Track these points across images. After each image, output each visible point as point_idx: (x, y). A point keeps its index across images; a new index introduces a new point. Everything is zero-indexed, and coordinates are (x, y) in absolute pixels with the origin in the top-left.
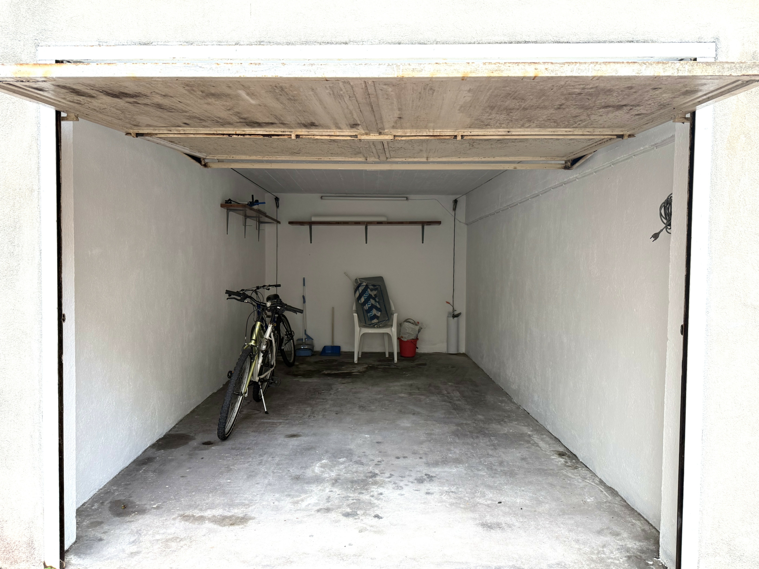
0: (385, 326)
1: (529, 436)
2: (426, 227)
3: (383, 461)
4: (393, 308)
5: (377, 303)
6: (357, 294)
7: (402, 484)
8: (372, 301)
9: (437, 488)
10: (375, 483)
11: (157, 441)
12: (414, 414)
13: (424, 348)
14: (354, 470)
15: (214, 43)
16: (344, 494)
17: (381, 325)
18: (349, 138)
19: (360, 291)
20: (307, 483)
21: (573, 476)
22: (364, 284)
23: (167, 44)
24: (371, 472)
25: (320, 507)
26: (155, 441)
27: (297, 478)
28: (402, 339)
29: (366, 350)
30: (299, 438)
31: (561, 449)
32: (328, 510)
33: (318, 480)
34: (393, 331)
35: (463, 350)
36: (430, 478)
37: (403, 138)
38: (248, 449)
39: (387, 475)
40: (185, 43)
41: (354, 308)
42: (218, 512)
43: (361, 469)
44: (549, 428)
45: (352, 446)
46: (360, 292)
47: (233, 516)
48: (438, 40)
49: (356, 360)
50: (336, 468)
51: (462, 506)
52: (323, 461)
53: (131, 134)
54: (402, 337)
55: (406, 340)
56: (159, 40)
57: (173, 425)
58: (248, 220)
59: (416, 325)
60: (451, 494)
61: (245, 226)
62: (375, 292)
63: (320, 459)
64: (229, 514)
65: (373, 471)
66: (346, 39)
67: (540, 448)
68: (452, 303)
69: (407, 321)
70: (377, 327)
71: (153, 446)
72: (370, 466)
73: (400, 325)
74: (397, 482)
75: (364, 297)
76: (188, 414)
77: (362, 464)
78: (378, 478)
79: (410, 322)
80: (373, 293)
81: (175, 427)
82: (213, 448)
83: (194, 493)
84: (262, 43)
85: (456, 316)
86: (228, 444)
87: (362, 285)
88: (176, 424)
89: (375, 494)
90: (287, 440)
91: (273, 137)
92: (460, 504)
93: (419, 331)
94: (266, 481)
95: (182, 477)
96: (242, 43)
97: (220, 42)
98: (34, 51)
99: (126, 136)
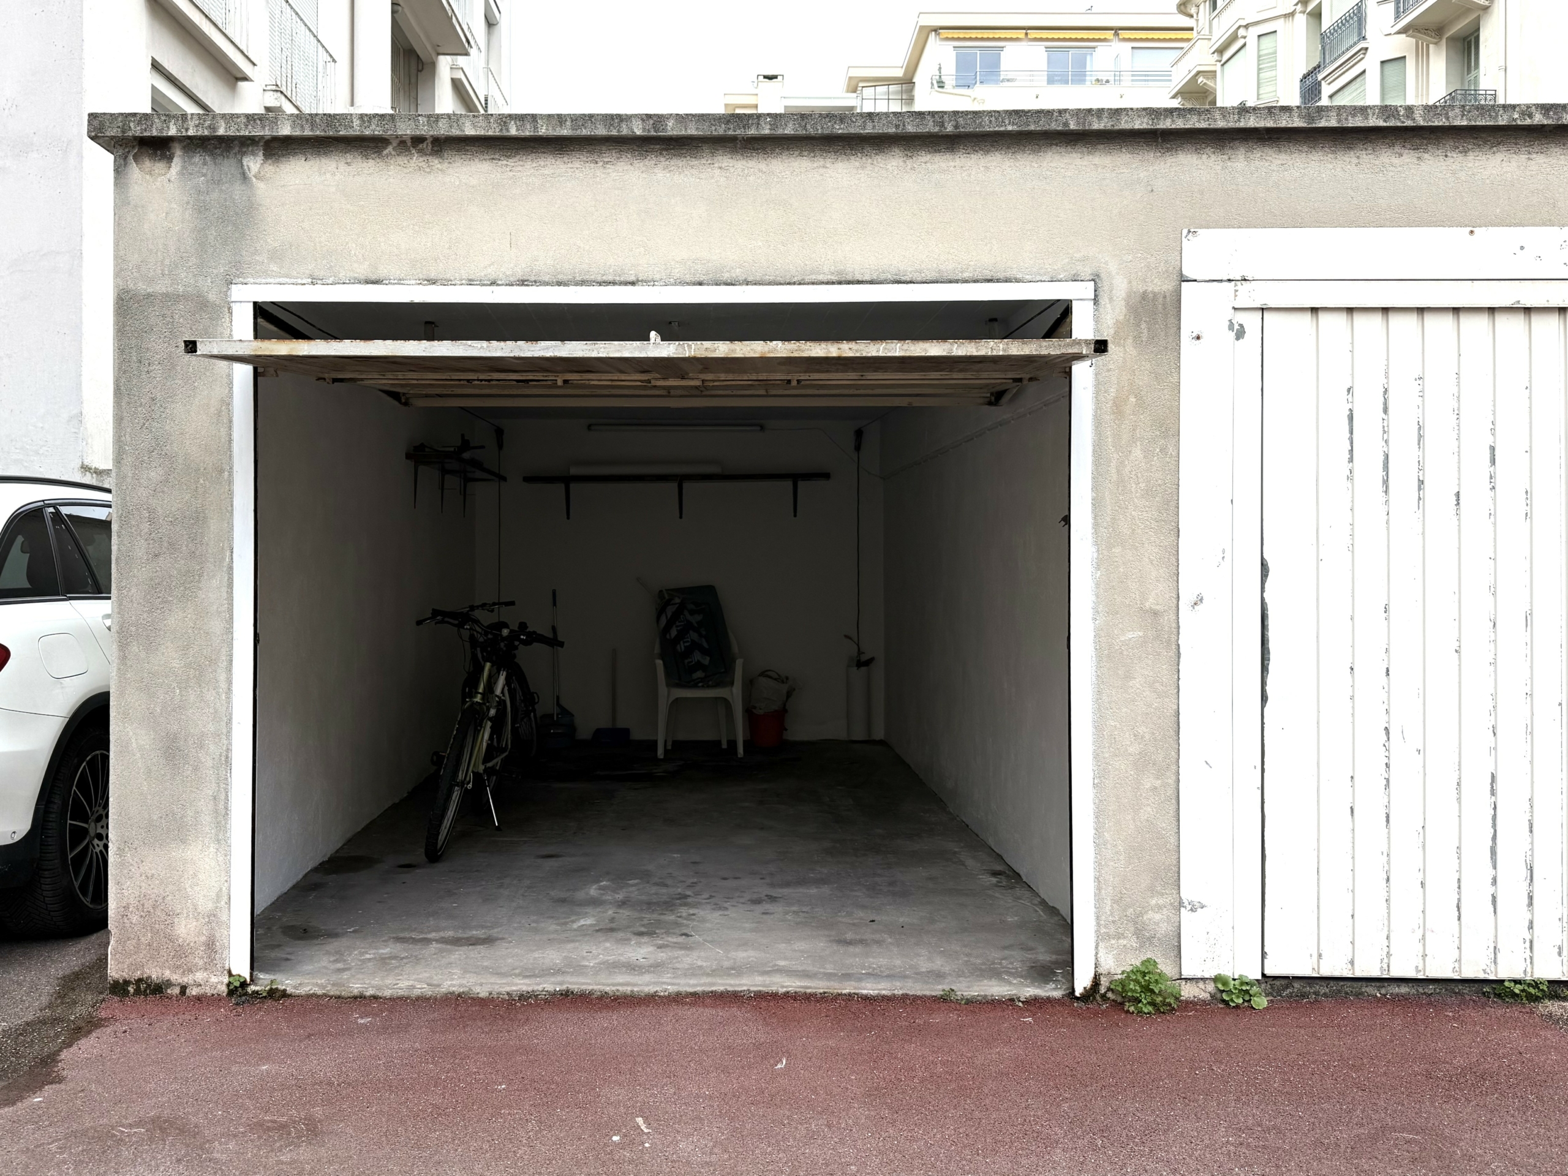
0: (717, 685)
1: (955, 853)
2: (801, 484)
3: (700, 882)
4: (735, 648)
5: (704, 640)
6: (663, 621)
7: (726, 905)
8: (694, 635)
9: (781, 909)
10: (685, 905)
11: (320, 864)
12: (762, 829)
13: (800, 730)
14: (653, 892)
15: (464, 282)
16: (636, 915)
17: (710, 683)
18: (640, 383)
19: (669, 614)
20: (578, 905)
21: (1001, 897)
22: (677, 600)
23: (402, 282)
24: (679, 894)
25: (601, 927)
26: (317, 864)
27: (563, 901)
28: (754, 710)
29: (682, 736)
30: (560, 859)
31: (999, 867)
32: (612, 930)
33: (595, 902)
34: (735, 694)
35: (879, 734)
36: (772, 899)
37: (716, 384)
38: (477, 871)
39: (706, 896)
40: (426, 282)
41: (657, 649)
42: (450, 934)
43: (664, 890)
44: (991, 842)
45: (651, 867)
46: (669, 617)
47: (471, 937)
48: (750, 279)
49: (660, 753)
50: (624, 890)
51: (813, 924)
52: (602, 884)
53: (324, 379)
54: (755, 708)
55: (761, 712)
56: (392, 278)
57: (340, 845)
58: (447, 477)
59: (783, 682)
60: (801, 914)
61: (443, 489)
62: (699, 617)
63: (598, 881)
64: (466, 936)
65: (682, 893)
66: (632, 278)
67: (966, 866)
68: (856, 640)
69: (763, 674)
70: (703, 686)
71: (315, 870)
72: (678, 887)
73: (749, 684)
74: (719, 903)
75: (677, 626)
76: (359, 832)
77: (666, 886)
78: (690, 900)
79: (770, 677)
80: (695, 619)
81: (342, 848)
82: (418, 871)
83: (404, 918)
84: (526, 283)
85: (863, 663)
86: (441, 867)
87: (673, 602)
88: (344, 845)
89: (684, 914)
90: (540, 861)
91: (530, 383)
92: (811, 922)
93: (789, 695)
94: (514, 904)
95: (379, 902)
96: (500, 282)
97: (470, 280)
98: (225, 290)
99: (318, 382)
